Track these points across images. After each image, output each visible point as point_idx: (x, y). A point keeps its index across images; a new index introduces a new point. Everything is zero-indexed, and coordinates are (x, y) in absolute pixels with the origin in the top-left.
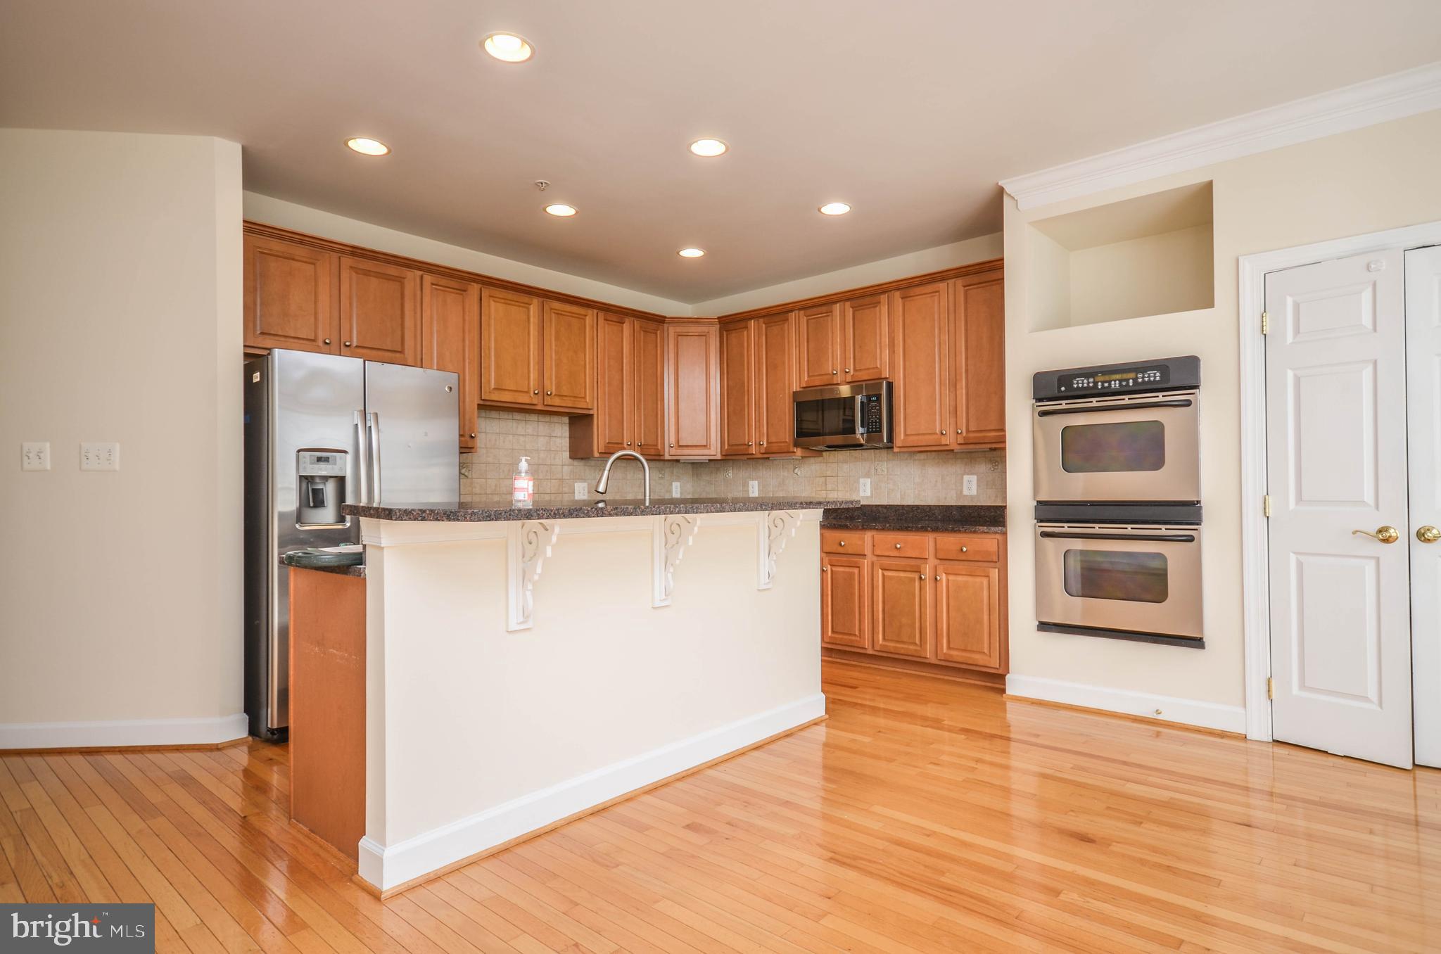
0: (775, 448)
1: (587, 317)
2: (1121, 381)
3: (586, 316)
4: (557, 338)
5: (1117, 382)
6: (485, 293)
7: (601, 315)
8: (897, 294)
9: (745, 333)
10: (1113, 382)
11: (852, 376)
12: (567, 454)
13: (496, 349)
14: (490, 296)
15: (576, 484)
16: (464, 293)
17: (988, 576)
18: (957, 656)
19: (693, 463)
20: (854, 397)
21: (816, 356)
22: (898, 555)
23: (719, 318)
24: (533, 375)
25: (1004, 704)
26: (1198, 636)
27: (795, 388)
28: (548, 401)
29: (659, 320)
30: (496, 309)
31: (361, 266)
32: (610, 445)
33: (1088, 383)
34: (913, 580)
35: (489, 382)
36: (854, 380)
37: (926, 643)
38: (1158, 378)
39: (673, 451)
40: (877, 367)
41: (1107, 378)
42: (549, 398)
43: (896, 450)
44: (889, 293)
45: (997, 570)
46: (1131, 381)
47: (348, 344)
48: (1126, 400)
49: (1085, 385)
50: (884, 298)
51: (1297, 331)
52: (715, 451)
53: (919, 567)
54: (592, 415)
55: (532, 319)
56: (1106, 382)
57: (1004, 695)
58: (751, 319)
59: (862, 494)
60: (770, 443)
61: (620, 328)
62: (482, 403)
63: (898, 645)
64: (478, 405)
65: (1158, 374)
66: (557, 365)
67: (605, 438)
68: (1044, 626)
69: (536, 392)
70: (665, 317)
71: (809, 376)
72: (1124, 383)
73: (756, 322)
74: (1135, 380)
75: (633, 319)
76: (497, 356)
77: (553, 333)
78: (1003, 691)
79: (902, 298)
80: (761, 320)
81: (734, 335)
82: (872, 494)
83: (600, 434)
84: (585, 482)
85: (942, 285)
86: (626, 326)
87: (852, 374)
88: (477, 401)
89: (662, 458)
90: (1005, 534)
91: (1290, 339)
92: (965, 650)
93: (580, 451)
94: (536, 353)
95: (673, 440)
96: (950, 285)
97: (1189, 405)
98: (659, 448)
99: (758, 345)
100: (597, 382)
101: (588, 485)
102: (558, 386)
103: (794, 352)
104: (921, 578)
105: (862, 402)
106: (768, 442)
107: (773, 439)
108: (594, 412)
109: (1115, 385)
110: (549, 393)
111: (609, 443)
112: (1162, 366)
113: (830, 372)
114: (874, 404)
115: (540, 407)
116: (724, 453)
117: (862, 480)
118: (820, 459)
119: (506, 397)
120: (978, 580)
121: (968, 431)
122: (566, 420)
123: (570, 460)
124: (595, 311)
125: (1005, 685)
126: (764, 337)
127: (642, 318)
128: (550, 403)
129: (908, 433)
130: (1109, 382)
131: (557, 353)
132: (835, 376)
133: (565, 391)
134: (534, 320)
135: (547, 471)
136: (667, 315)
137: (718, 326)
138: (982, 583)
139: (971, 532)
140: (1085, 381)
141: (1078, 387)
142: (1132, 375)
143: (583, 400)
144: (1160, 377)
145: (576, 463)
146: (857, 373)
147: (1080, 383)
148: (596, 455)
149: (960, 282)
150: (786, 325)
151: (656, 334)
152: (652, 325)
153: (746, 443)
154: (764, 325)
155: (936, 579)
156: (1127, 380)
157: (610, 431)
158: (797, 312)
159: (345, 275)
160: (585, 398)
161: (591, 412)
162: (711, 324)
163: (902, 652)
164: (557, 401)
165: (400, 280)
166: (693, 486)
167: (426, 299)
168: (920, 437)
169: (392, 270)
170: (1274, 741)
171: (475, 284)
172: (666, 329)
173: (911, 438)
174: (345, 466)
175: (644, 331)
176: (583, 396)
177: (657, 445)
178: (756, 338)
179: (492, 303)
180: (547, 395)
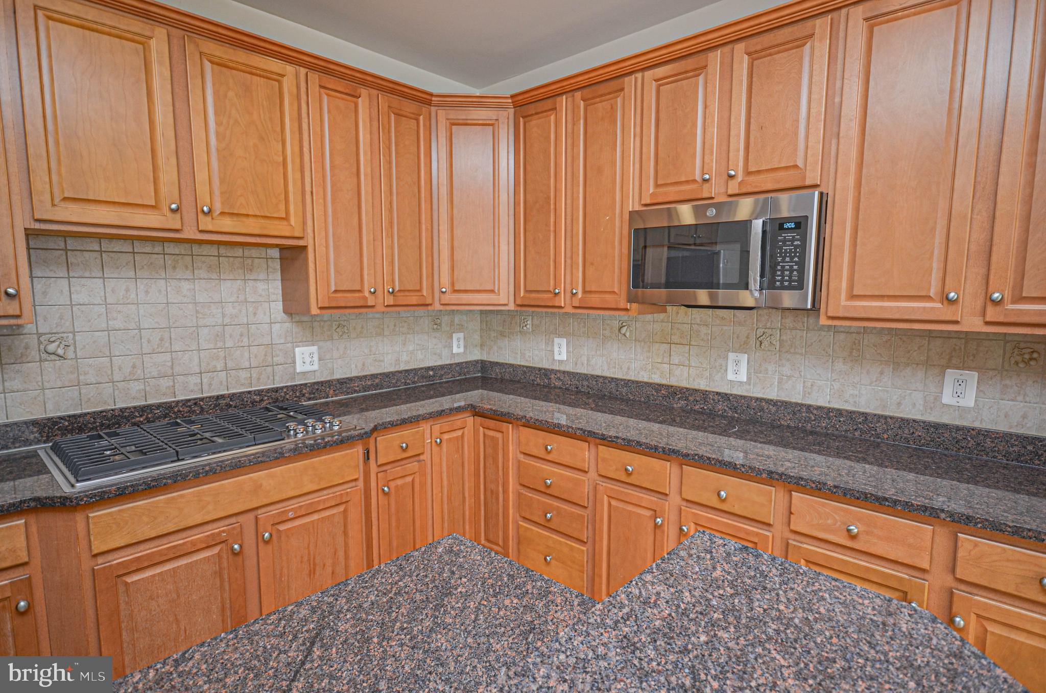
0: (594, 300)
1: (285, 79)
3: (283, 76)
4: (221, 111)
7: (314, 77)
9: (553, 118)
11: (740, 184)
12: (280, 307)
15: (297, 349)
20: (751, 221)
21: (672, 150)
23: (512, 97)
24: (168, 175)
27: (633, 205)
28: (206, 223)
29: (423, 99)
32: (336, 294)
35: (52, 185)
36: (744, 190)
40: (797, 166)
42: (209, 219)
43: (823, 321)
52: (504, 297)
54: (305, 248)
58: (562, 94)
59: (731, 376)
60: (590, 292)
61: (352, 105)
62: (35, 226)
64: (26, 230)
67: (329, 286)
69: (174, 206)
70: (431, 95)
71: (657, 186)
73: (570, 99)
75: (375, 92)
77: (210, 98)
80: (578, 95)
81: (535, 122)
82: (749, 378)
83: (321, 278)
84: (313, 346)
86: (363, 103)
87: (740, 179)
88: (22, 223)
93: (296, 302)
95: (445, 279)
98: (425, 294)
99: (573, 135)
101: (319, 348)
102: (228, 197)
103: (633, 144)
105: (764, 232)
106: (584, 292)
107: (592, 287)
108: (307, 242)
110: (205, 209)
111: (336, 291)
113: (698, 178)
114: (789, 236)
116: (519, 302)
117: (733, 356)
118: (662, 316)
122: (275, 253)
124: (303, 71)
126: (582, 122)
127: (392, 91)
128: (210, 228)
131: (221, 137)
132: (706, 184)
133: (244, 206)
134: (160, 69)
135: (241, 335)
136: (435, 91)
137: (512, 111)
143: (285, 223)
145: (293, 321)
146: (752, 178)
148: (314, 311)
150: (619, 100)
151: (418, 120)
152: (409, 107)
153: (551, 289)
154: (582, 102)
157: (336, 271)
158: (639, 75)
160: (286, 219)
161: (301, 243)
162: (501, 107)
164: (227, 224)
166: (481, 337)
168: (886, 303)
172: (433, 114)
173: (862, 302)
175: (395, 114)
176: (284, 216)
177: (420, 291)
178: (570, 126)
179: (44, 23)
180: (203, 211)
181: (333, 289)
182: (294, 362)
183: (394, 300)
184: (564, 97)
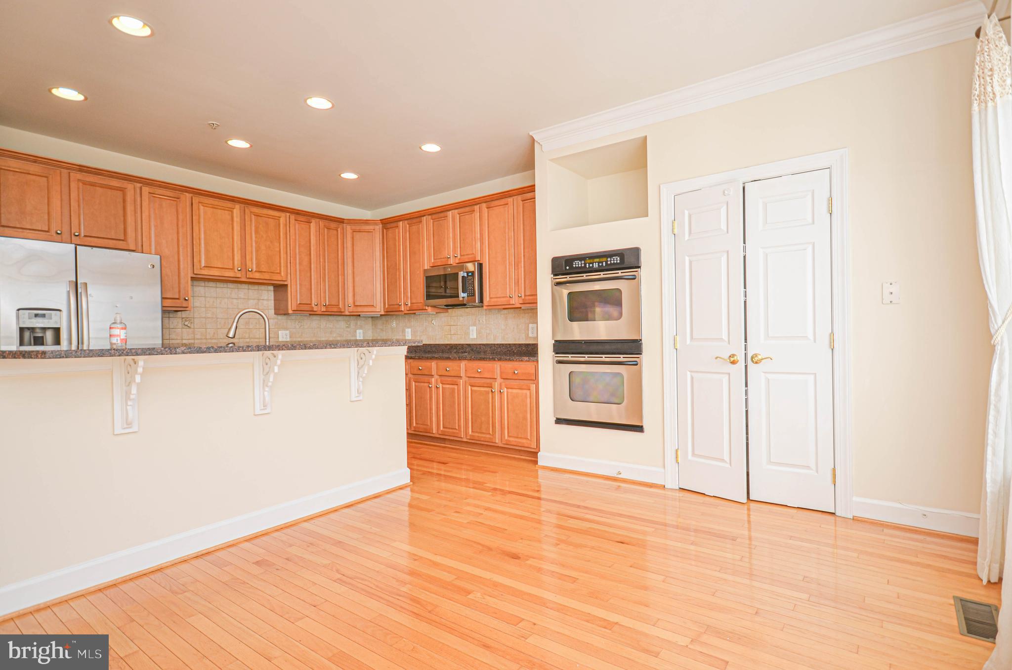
0: (415, 307)
1: (281, 219)
2: (599, 263)
3: (280, 217)
4: (257, 232)
5: (597, 263)
6: (196, 200)
7: (293, 217)
8: (484, 205)
9: (397, 230)
10: (595, 264)
11: (459, 259)
12: (273, 311)
13: (205, 239)
14: (199, 202)
15: (280, 332)
16: (178, 200)
17: (530, 389)
18: (513, 441)
19: (372, 317)
20: (458, 273)
21: (438, 246)
22: (479, 377)
23: (381, 220)
24: (237, 257)
25: (537, 471)
26: (640, 425)
27: (426, 267)
28: (250, 275)
29: (339, 221)
30: (204, 211)
31: (88, 179)
32: (300, 305)
33: (581, 264)
34: (487, 393)
35: (200, 261)
36: (460, 262)
37: (495, 433)
38: (618, 261)
39: (351, 309)
40: (473, 254)
41: (591, 261)
42: (250, 273)
43: (485, 307)
44: (480, 205)
45: (535, 385)
46: (604, 263)
47: (77, 234)
48: (602, 275)
49: (580, 265)
50: (477, 207)
51: (690, 233)
52: (380, 309)
53: (491, 384)
54: (286, 285)
55: (235, 219)
56: (591, 263)
57: (537, 466)
58: (400, 221)
59: (471, 337)
60: (413, 303)
61: (308, 226)
62: (194, 276)
63: (480, 435)
64: (191, 277)
65: (618, 259)
66: (257, 251)
67: (297, 301)
68: (559, 421)
69: (239, 269)
70: (344, 219)
71: (434, 259)
72: (600, 264)
73: (403, 223)
74: (606, 262)
75: (318, 220)
76: (206, 244)
77: (253, 228)
78: (536, 462)
79: (487, 208)
80: (406, 222)
81: (390, 231)
82: (477, 337)
83: (293, 299)
84: (287, 330)
85: (510, 200)
86: (313, 225)
88: (190, 275)
89: (343, 314)
90: (537, 362)
91: (687, 237)
92: (517, 437)
93: (281, 310)
94: (239, 242)
95: (351, 300)
96: (514, 200)
97: (634, 279)
98: (341, 307)
99: (405, 238)
100: (290, 263)
101: (290, 332)
102: (258, 265)
103: (425, 243)
104: (492, 391)
105: (463, 277)
106: (411, 303)
107: (414, 301)
108: (288, 283)
109: (596, 265)
110: (250, 270)
111: (300, 304)
112: (620, 254)
113: (446, 257)
114: (470, 278)
115: (244, 279)
116: (385, 311)
117: (471, 328)
118: (447, 314)
119: (215, 272)
120: (525, 391)
121: (525, 296)
122: (271, 288)
123: (274, 315)
124: (288, 214)
125: (537, 458)
126: (408, 233)
127: (326, 219)
128: (251, 277)
129: (491, 296)
130: (593, 263)
131: (256, 242)
132: (449, 259)
133: (264, 268)
134: (237, 219)
135: (256, 323)
137: (381, 226)
138: (526, 394)
139: (520, 361)
140: (580, 263)
141: (576, 266)
142: (605, 259)
143: (279, 275)
144: (620, 260)
145: (280, 317)
146: (462, 257)
147: (577, 264)
148: (290, 312)
149: (519, 198)
150: (420, 226)
151: (337, 231)
152: (333, 225)
153: (399, 303)
154: (408, 225)
155: (500, 391)
156: (602, 262)
157: (301, 296)
158: (427, 216)
159: (73, 185)
160: (280, 273)
161: (286, 283)
162: (376, 224)
163: (482, 439)
164: (257, 275)
165: (123, 190)
166: (372, 332)
167: (145, 204)
168: (498, 300)
169: (115, 183)
170: (680, 488)
171: (187, 194)
172: (345, 227)
173: (493, 300)
174: (61, 321)
175: (327, 228)
176: (279, 272)
177: (338, 305)
178: (403, 234)
179: (202, 207)
180: (249, 271)
181: (298, 303)
182: (278, 337)
183: (326, 309)
184: (401, 222)
